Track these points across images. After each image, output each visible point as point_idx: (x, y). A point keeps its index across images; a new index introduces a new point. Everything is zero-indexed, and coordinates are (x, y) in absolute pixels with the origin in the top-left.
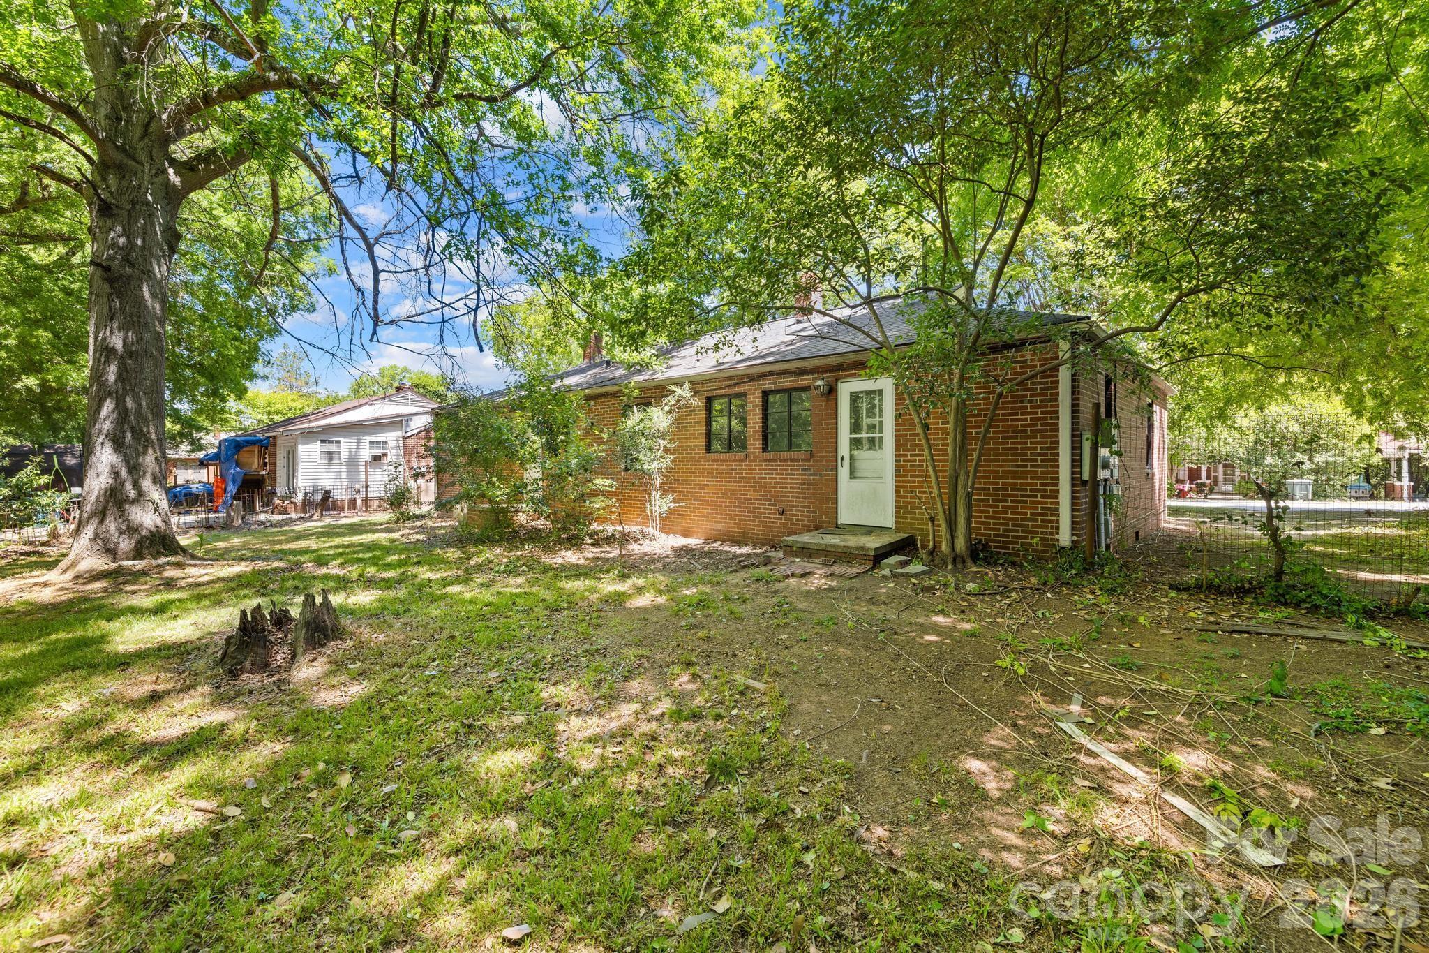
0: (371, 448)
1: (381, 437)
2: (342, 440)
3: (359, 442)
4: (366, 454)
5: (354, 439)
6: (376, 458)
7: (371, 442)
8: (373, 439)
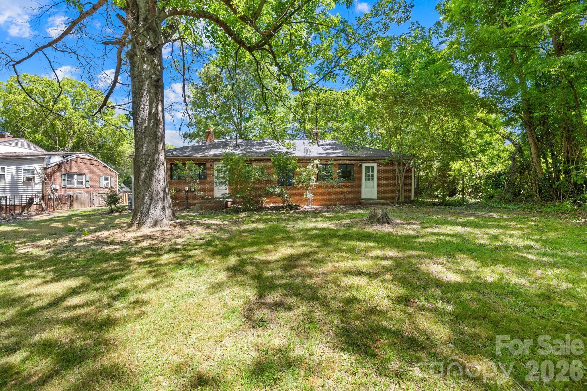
0: (25, 173)
1: (31, 167)
2: (6, 167)
3: (17, 170)
4: (22, 177)
5: (14, 167)
6: (29, 180)
7: (25, 170)
8: (27, 168)
